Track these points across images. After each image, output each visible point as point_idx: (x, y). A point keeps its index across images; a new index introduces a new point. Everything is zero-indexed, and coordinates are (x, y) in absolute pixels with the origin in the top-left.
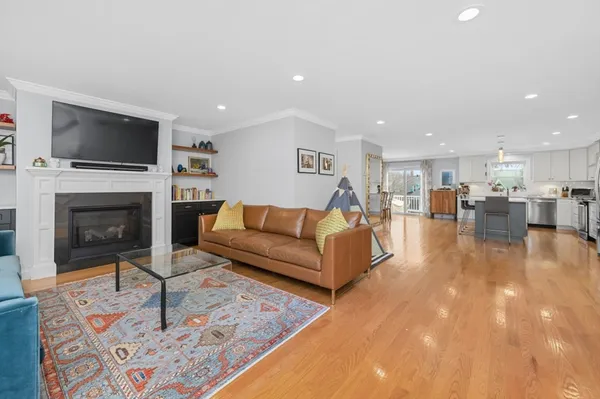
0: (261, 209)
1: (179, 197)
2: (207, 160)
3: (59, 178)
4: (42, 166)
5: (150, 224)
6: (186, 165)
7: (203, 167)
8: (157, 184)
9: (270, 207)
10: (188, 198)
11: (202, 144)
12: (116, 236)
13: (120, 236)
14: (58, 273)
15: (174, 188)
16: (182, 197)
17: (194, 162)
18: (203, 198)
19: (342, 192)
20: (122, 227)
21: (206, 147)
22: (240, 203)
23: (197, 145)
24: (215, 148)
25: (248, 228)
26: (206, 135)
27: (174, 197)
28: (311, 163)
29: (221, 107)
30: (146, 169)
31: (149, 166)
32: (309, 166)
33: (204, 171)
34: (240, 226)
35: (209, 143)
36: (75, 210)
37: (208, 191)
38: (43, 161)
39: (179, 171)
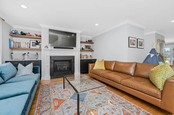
0: (112, 62)
1: (82, 58)
2: (90, 46)
3: (51, 52)
4: (47, 48)
5: (74, 66)
6: (84, 48)
7: (89, 48)
8: (76, 53)
9: (116, 62)
10: (85, 58)
11: (89, 41)
12: (65, 69)
13: (66, 69)
14: (51, 79)
15: (81, 55)
16: (83, 58)
17: (86, 47)
18: (89, 58)
19: (152, 55)
20: (67, 66)
21: (90, 42)
22: (103, 60)
23: (87, 41)
24: (93, 42)
25: (106, 69)
26: (90, 38)
27: (81, 58)
28: (134, 43)
29: (97, 25)
30: (73, 48)
31: (74, 48)
32: (134, 44)
33: (89, 49)
34: (104, 68)
35: (91, 40)
36: (55, 61)
37: (91, 56)
38: (47, 47)
39: (82, 50)
